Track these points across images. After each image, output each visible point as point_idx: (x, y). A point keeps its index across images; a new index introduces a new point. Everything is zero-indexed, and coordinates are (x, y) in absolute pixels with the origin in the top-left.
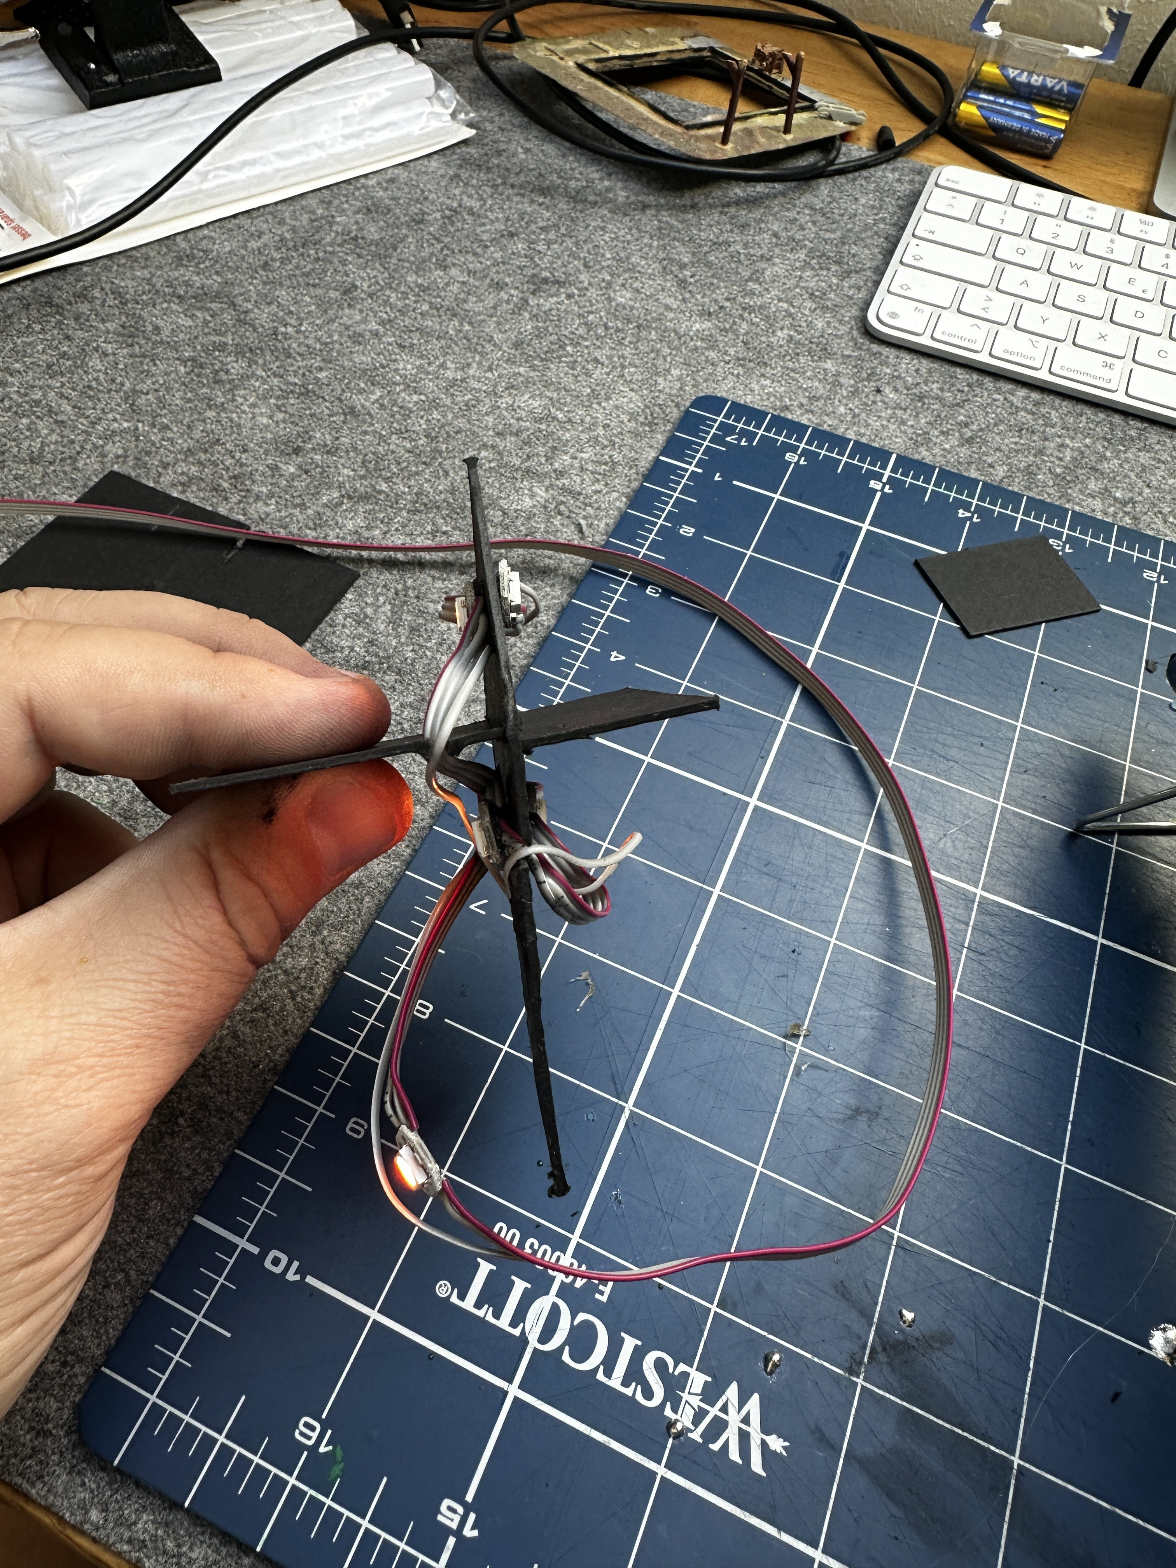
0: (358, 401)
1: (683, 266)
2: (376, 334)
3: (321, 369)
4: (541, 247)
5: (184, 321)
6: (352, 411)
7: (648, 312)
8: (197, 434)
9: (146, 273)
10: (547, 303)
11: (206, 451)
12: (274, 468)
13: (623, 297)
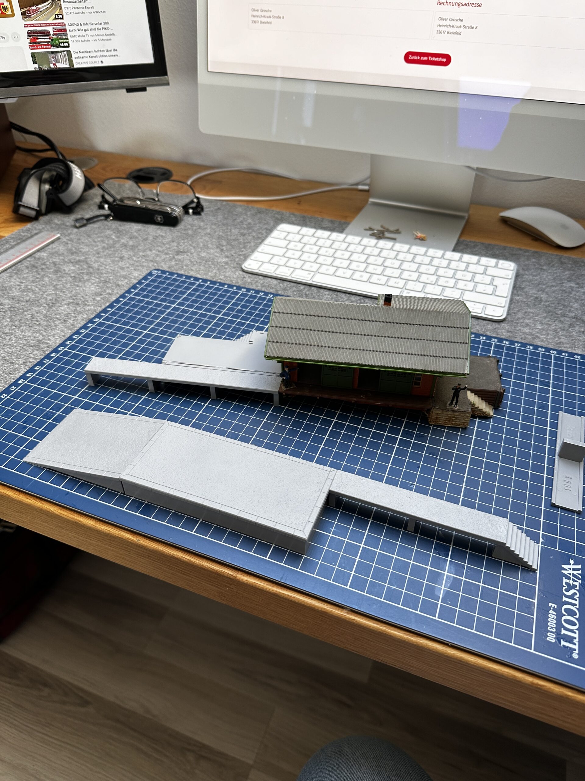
0: (120, 283)
1: (223, 246)
2: (128, 267)
3: (110, 276)
4: (182, 244)
5: (72, 268)
6: (118, 285)
7: (210, 258)
8: (73, 293)
9: (63, 258)
10: (180, 257)
11: (75, 296)
12: (94, 299)
13: (203, 254)
